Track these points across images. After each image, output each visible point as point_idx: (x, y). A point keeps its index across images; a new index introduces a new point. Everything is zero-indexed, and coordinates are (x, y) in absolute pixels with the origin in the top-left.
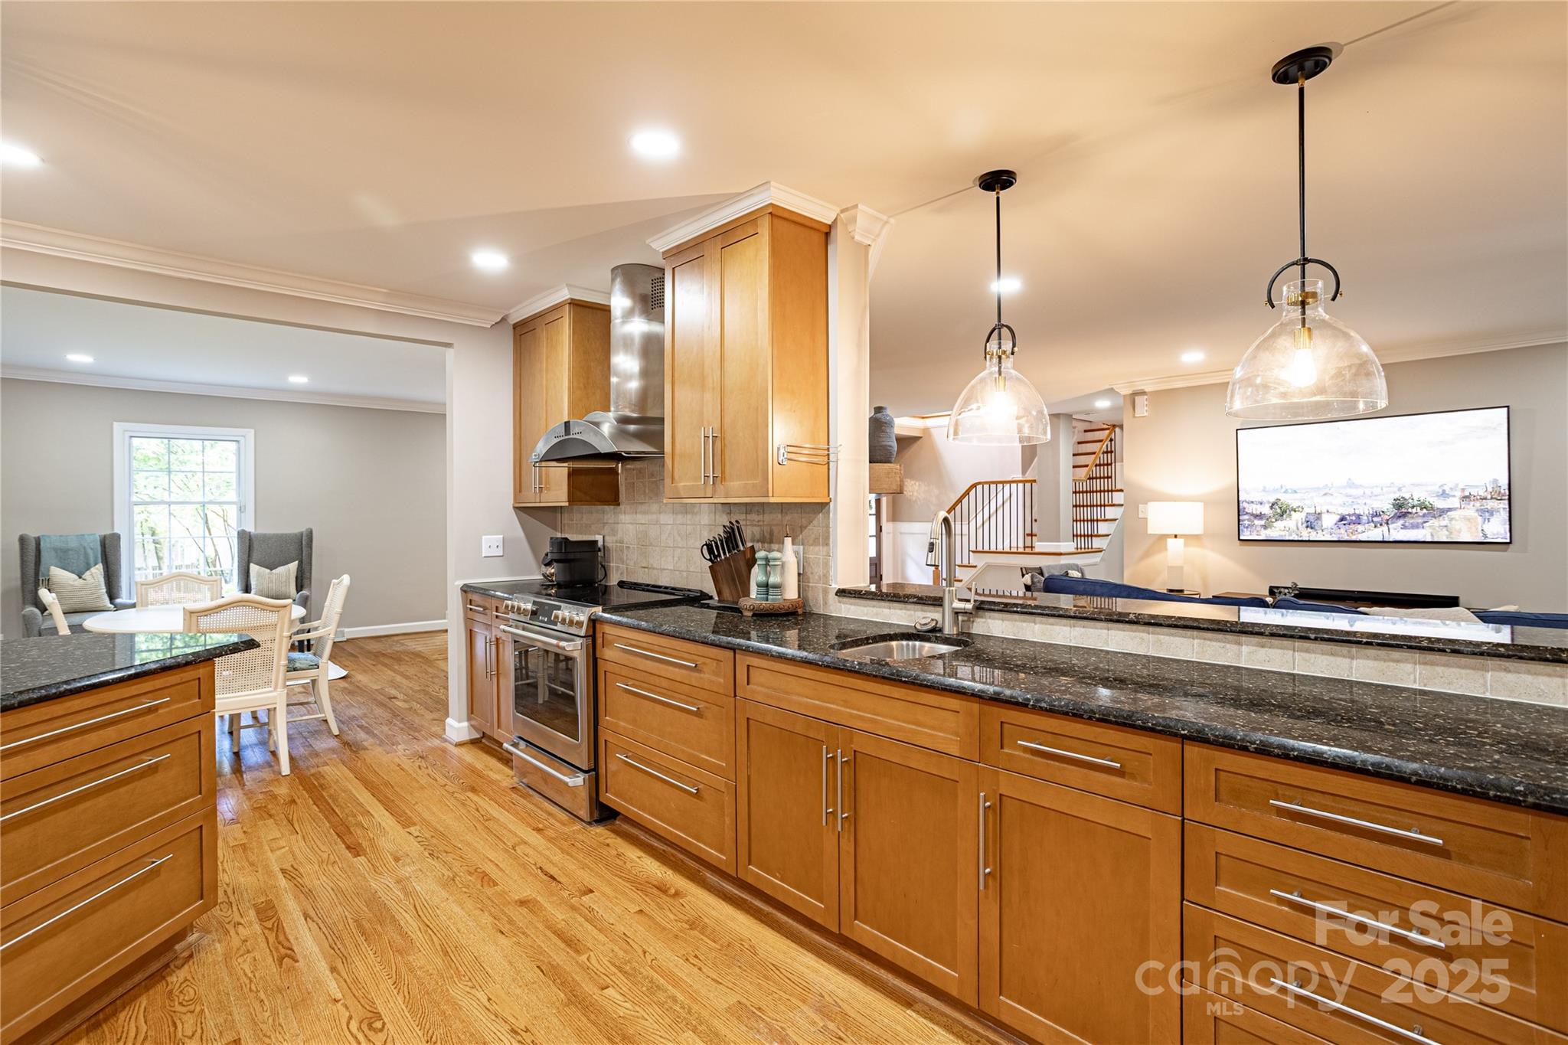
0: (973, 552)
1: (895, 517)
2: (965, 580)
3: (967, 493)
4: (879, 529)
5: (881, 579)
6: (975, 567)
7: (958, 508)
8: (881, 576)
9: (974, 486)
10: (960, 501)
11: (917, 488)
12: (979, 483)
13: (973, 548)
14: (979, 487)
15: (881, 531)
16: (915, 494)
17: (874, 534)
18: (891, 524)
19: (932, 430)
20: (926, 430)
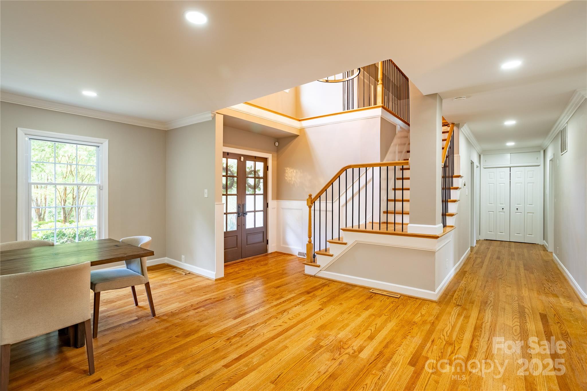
0: (344, 230)
1: (278, 196)
2: (336, 255)
3: (338, 176)
4: (266, 205)
5: (267, 243)
6: (345, 244)
7: (329, 190)
8: (267, 241)
9: (345, 169)
10: (331, 183)
11: (294, 174)
12: (349, 167)
13: (343, 226)
14: (350, 171)
15: (267, 207)
16: (293, 179)
17: (262, 209)
18: (275, 202)
19: (307, 130)
20: (302, 130)
